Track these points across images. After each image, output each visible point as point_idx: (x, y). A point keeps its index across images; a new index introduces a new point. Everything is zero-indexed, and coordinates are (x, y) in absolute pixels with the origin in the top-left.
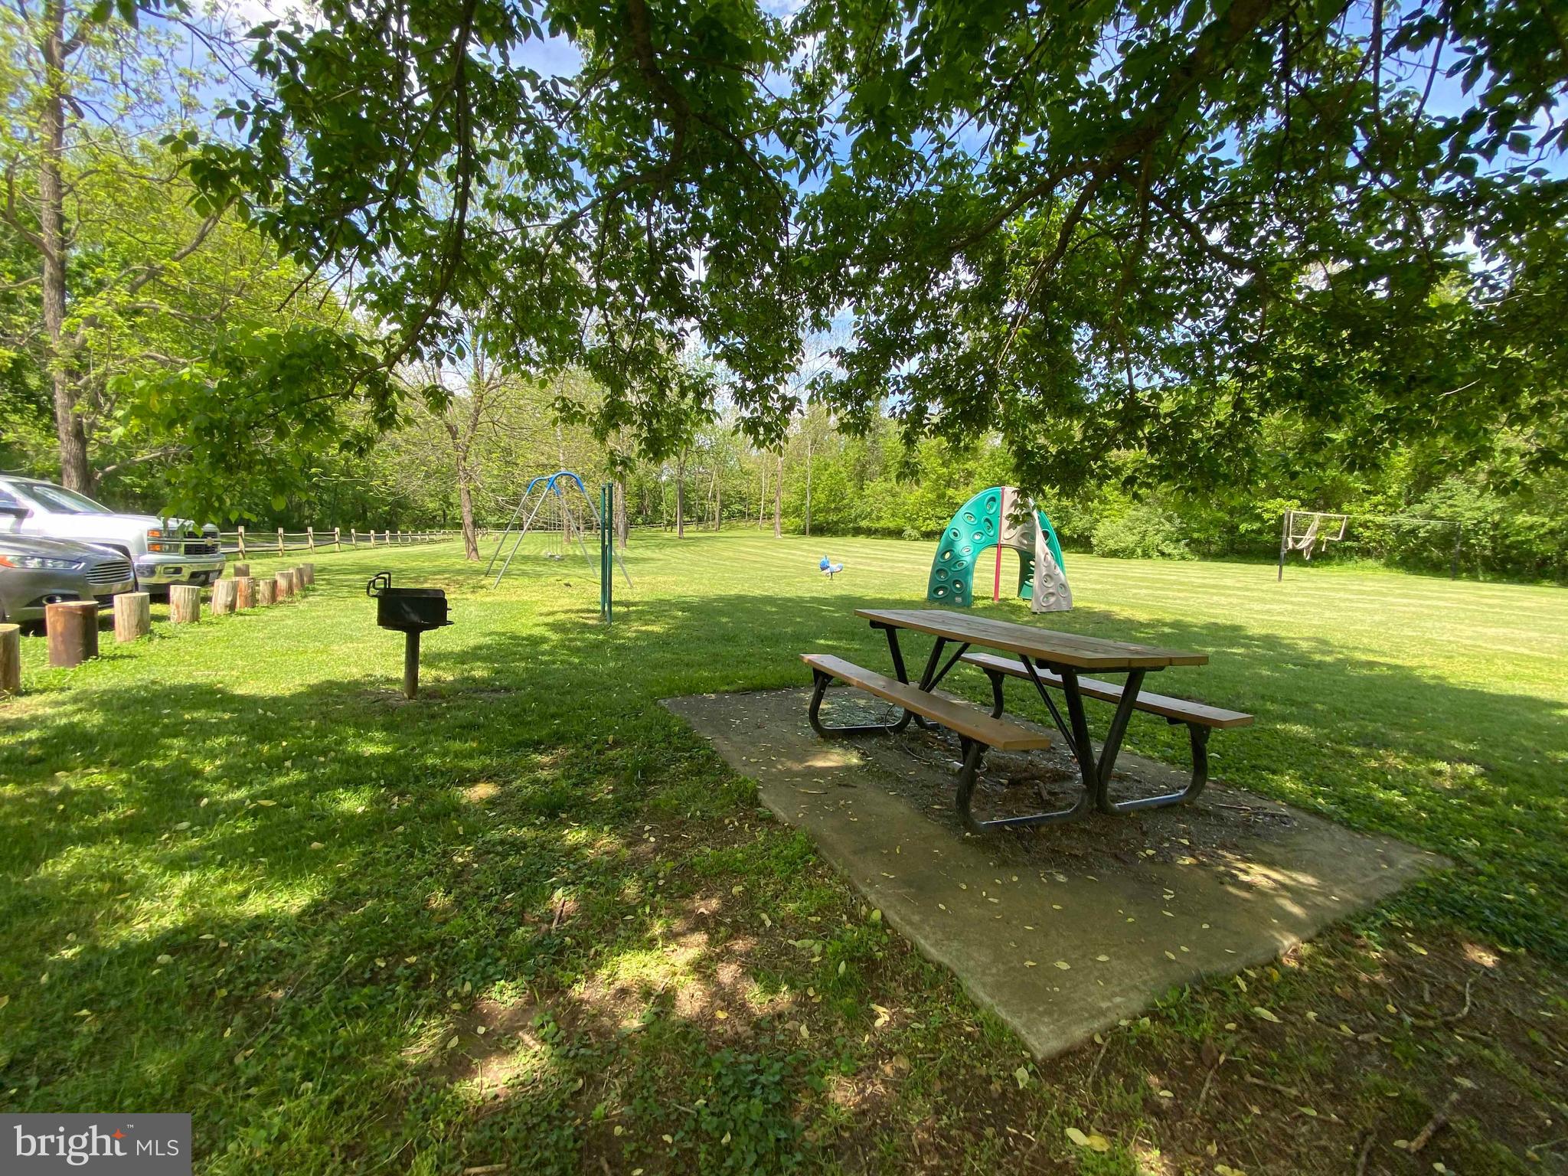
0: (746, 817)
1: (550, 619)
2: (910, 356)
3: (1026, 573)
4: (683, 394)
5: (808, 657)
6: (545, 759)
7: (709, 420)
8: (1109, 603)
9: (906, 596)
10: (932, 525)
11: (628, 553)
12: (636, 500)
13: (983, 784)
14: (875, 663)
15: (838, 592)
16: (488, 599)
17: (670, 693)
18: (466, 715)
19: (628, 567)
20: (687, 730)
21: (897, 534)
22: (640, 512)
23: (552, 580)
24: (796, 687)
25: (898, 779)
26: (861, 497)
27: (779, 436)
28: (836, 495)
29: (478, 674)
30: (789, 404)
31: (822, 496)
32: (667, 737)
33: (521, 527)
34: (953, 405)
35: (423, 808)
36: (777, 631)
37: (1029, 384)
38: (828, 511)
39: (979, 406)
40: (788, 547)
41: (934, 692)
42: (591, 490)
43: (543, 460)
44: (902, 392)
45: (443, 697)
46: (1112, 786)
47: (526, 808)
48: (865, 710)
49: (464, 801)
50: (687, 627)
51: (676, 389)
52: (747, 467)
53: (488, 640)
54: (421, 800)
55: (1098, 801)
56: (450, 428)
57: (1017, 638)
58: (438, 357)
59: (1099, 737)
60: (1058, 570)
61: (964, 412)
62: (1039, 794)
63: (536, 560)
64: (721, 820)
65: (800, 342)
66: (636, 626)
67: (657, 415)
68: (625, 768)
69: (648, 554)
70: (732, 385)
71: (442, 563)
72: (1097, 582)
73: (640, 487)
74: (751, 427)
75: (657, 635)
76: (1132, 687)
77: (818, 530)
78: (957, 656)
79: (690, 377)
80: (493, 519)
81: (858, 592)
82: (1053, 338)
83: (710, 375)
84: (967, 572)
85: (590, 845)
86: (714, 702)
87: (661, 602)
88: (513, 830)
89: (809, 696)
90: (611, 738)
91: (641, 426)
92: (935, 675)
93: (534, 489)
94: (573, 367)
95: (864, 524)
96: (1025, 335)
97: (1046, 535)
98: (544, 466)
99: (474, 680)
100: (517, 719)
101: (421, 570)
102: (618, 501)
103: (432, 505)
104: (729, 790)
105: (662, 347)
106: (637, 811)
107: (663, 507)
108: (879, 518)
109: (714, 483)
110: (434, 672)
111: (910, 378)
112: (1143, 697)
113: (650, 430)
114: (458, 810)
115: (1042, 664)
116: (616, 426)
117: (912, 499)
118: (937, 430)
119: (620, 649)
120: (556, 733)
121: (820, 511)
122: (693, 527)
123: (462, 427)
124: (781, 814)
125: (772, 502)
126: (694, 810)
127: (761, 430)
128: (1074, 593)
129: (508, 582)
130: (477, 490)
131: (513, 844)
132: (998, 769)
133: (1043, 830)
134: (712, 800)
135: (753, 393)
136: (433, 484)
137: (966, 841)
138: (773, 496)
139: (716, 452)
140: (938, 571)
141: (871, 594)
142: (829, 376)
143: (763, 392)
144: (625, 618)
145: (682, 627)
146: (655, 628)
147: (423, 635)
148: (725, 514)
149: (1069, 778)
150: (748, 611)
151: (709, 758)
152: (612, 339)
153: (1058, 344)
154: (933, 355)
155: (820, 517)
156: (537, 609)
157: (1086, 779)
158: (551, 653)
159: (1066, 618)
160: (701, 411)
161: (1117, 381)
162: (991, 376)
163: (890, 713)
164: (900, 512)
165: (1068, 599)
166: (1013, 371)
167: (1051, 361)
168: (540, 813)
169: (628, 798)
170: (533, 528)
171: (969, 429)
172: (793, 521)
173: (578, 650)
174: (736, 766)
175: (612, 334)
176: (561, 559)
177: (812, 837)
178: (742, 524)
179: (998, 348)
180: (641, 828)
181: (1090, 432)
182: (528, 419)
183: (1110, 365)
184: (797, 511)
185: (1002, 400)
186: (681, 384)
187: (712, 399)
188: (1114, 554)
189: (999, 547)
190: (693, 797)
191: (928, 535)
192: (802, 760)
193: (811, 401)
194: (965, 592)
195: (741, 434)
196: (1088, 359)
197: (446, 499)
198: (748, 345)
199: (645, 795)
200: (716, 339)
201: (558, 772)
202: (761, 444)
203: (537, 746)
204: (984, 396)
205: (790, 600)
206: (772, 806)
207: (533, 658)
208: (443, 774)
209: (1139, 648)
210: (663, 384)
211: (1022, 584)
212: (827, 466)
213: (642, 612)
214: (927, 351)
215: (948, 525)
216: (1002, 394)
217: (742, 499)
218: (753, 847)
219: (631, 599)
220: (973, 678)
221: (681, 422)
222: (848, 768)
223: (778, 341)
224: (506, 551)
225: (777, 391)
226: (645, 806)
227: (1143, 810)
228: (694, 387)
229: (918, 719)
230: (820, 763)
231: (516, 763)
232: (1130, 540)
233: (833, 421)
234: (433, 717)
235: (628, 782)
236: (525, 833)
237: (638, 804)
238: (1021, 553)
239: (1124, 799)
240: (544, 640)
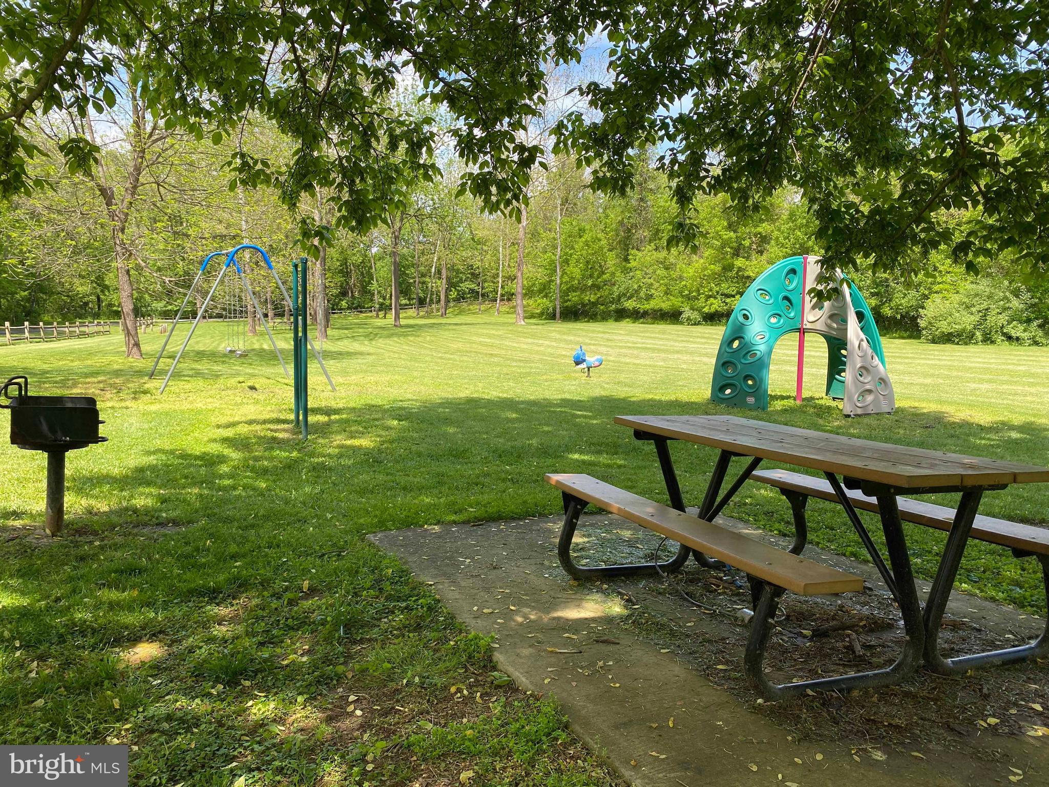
0: (477, 683)
1: (229, 433)
2: (681, 93)
3: (836, 364)
4: (393, 145)
5: (556, 477)
6: (223, 611)
7: (428, 178)
8: (940, 402)
9: (685, 396)
10: (716, 305)
11: (328, 346)
12: (339, 279)
13: (780, 637)
14: (641, 485)
15: (598, 392)
16: (153, 408)
17: (382, 525)
18: (122, 556)
19: (330, 364)
20: (403, 573)
21: (673, 316)
22: (344, 294)
23: (233, 381)
24: (542, 514)
25: (672, 634)
26: (626, 271)
27: (517, 199)
28: (593, 268)
29: (140, 502)
30: (529, 155)
31: (575, 271)
32: (377, 584)
33: (194, 315)
34: (738, 152)
35: (70, 675)
36: (518, 444)
37: (833, 127)
38: (583, 289)
39: (769, 156)
40: (533, 336)
41: (719, 520)
42: (281, 266)
43: (221, 229)
44: (672, 138)
45: (95, 533)
46: (943, 638)
47: (199, 674)
48: (631, 543)
49: (121, 666)
50: (404, 439)
51: (385, 140)
52: (479, 234)
53: (152, 460)
54: (67, 664)
55: (926, 655)
56: (103, 191)
57: (819, 450)
58: (81, 104)
59: (926, 573)
60: (876, 361)
61: (751, 162)
62: (850, 648)
63: (212, 356)
64: (446, 688)
65: (541, 75)
66: (339, 440)
67: (361, 173)
68: (324, 623)
69: (355, 346)
70: (456, 133)
71: (96, 362)
72: (925, 375)
73: (344, 262)
74: (481, 185)
75: (367, 453)
76: (967, 510)
77: (572, 314)
78: (747, 474)
79: (402, 123)
80: (159, 305)
81: (621, 392)
82: (863, 68)
83: (428, 121)
84: (761, 364)
85: (279, 720)
86: (438, 536)
87: (371, 408)
88: (182, 702)
89: (558, 527)
90: (306, 585)
91: (340, 186)
92: (719, 499)
93: (208, 266)
94: (255, 114)
95: (630, 304)
96: (828, 66)
97: (860, 316)
98: (223, 237)
99: (135, 511)
100: (188, 561)
101: (70, 372)
102: (316, 281)
103: (83, 288)
104: (455, 651)
105: (367, 88)
106: (340, 678)
107: (374, 286)
108: (649, 297)
109: (438, 257)
110: (84, 502)
111: (682, 119)
112: (981, 522)
113: (351, 192)
114: (114, 677)
115: (853, 483)
116: (309, 187)
117: (690, 272)
118: (718, 184)
119: (319, 470)
120: (236, 578)
121: (573, 289)
122: (412, 312)
123: (119, 189)
124: (523, 680)
125: (512, 278)
126: (412, 676)
127: (494, 189)
128: (897, 389)
129: (177, 386)
130: (138, 268)
131: (182, 720)
132: (799, 617)
133: (855, 693)
134: (435, 662)
135: (482, 143)
136: (83, 263)
137: (758, 710)
138: (513, 271)
139: (439, 216)
140: (724, 363)
141: (638, 394)
142: (579, 118)
143: (495, 141)
144: (323, 430)
145: (400, 440)
146: (365, 442)
147: (70, 454)
148: (453, 294)
149: (890, 626)
150: (483, 419)
151: (430, 609)
152: (302, 79)
153: (870, 74)
154: (710, 91)
155: (574, 297)
156: (214, 420)
157: (910, 628)
158: (231, 476)
159: (887, 421)
160: (416, 166)
161: (946, 120)
162: (785, 117)
163: (662, 548)
164: (675, 289)
165: (890, 397)
166: (813, 110)
167: (860, 96)
168: (217, 680)
169: (327, 661)
170: (209, 315)
171: (759, 183)
172: (539, 303)
173: (265, 472)
174: (464, 617)
175: (303, 73)
176: (244, 355)
177: (562, 709)
178: (475, 307)
179: (793, 83)
180: (344, 698)
181: (911, 187)
182: (201, 179)
183: (935, 100)
184: (544, 290)
185: (800, 147)
186: (391, 132)
187: (430, 151)
188: (948, 338)
189: (802, 332)
190: (412, 658)
191: (712, 318)
192: (548, 610)
193: (556, 150)
194: (759, 391)
195: (468, 194)
196: (908, 93)
197: (100, 281)
198: (476, 82)
199: (349, 657)
200: (434, 76)
201: (240, 629)
202: (494, 208)
203: (214, 595)
204: (776, 142)
205: (534, 403)
206: (510, 670)
207: (208, 481)
208: (94, 631)
209: (974, 460)
210: (367, 134)
211: (831, 378)
212: (582, 231)
213: (347, 421)
214: (702, 86)
215: (738, 304)
216: (798, 139)
217: (475, 276)
218: (487, 721)
219: (333, 404)
220: (769, 501)
221: (391, 181)
222: (608, 620)
223: (513, 75)
224: (176, 346)
225: (512, 140)
226: (349, 671)
227: (982, 666)
228: (407, 135)
229: (699, 556)
230: (572, 613)
231: (186, 616)
232: (967, 321)
233: (587, 174)
234: (82, 559)
235: (328, 640)
236: (197, 706)
237: (340, 669)
238: (829, 339)
239: (959, 652)
240: (222, 459)
